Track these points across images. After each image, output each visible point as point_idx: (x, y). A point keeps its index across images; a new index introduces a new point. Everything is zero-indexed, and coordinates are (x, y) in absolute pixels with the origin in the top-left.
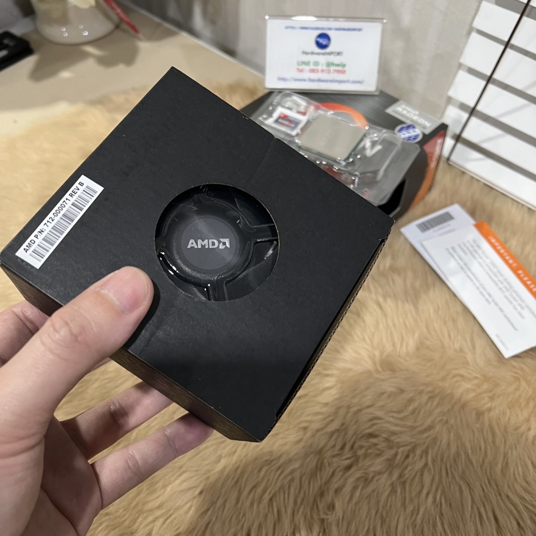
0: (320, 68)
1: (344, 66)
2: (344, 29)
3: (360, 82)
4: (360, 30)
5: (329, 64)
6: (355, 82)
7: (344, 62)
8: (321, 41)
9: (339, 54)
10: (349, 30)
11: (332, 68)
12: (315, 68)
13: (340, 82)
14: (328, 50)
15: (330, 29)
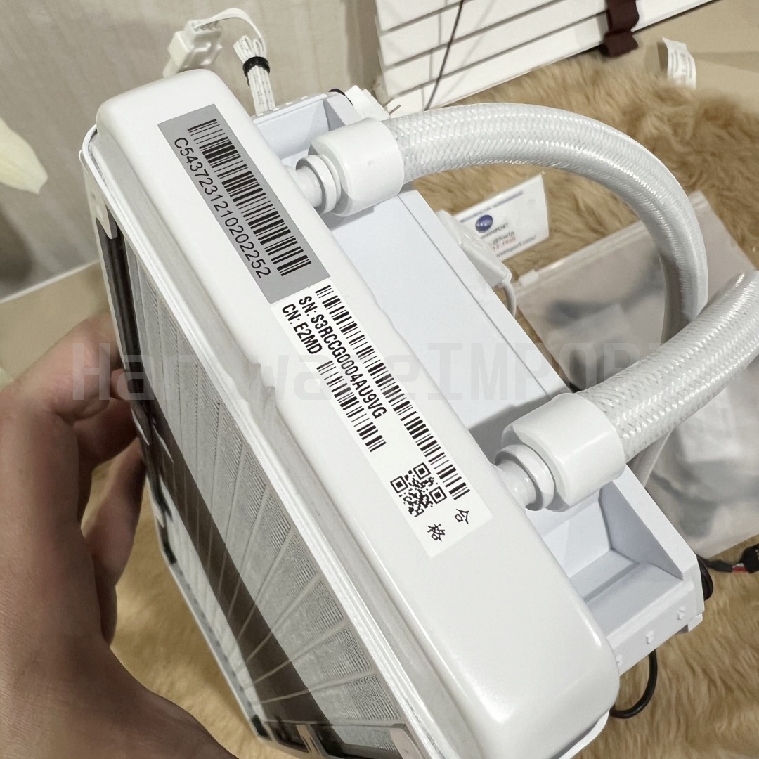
1: (512, 234)
3: (532, 239)
4: (520, 194)
5: (496, 241)
6: (527, 241)
7: (511, 231)
9: (504, 227)
10: (509, 199)
11: (500, 243)
13: (511, 250)
14: (492, 228)
15: (489, 209)
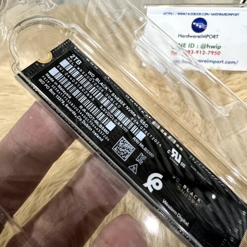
0: (195, 49)
2: (220, 14)
8: (197, 25)
12: (190, 49)
